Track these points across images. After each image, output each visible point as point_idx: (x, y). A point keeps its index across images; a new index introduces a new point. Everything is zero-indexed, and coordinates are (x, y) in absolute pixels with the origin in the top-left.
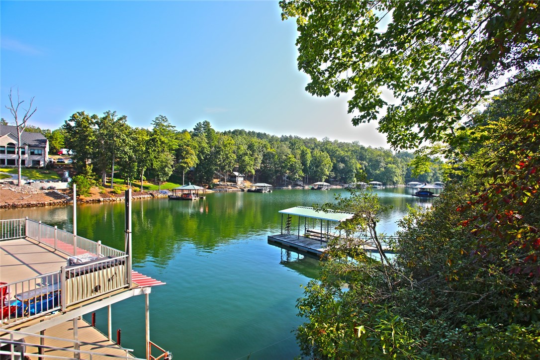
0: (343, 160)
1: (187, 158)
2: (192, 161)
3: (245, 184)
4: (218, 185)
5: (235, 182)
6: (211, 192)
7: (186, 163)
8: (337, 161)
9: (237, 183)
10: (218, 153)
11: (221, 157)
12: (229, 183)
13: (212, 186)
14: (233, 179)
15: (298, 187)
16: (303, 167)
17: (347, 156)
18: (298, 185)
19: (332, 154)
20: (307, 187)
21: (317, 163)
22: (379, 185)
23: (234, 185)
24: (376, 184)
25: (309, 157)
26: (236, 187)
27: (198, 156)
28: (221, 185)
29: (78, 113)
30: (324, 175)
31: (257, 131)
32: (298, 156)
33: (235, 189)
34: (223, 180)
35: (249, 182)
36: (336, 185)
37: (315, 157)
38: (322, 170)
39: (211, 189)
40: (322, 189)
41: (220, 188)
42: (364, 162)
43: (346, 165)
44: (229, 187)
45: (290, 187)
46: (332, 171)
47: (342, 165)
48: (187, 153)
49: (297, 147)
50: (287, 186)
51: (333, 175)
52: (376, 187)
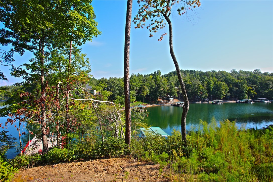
0: (236, 85)
1: (144, 91)
2: (147, 92)
3: (174, 101)
4: (160, 102)
6: (156, 106)
7: (143, 93)
8: (233, 86)
9: (169, 101)
10: (159, 87)
11: (160, 89)
12: (166, 101)
13: (156, 103)
14: (168, 99)
15: (205, 102)
16: (207, 91)
17: (240, 83)
19: (227, 81)
20: (211, 102)
21: (218, 88)
22: (266, 100)
23: (168, 102)
24: (263, 100)
25: (212, 86)
26: (169, 103)
27: (150, 90)
28: (162, 102)
30: (222, 95)
32: (205, 85)
33: (168, 104)
34: (163, 100)
35: (177, 100)
36: (232, 100)
37: (217, 85)
38: (220, 92)
39: (156, 104)
40: (218, 104)
41: (161, 103)
42: (255, 86)
43: (239, 88)
44: (165, 103)
45: (200, 102)
46: (228, 92)
47: (235, 89)
48: (144, 89)
49: (206, 80)
50: (199, 101)
51: (229, 94)
52: (263, 102)
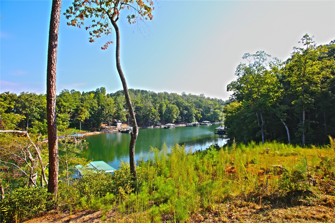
0: (186, 108)
1: (81, 114)
2: (85, 115)
3: (123, 126)
4: (104, 128)
5: (116, 125)
7: (80, 117)
8: (183, 109)
10: (103, 109)
11: (105, 112)
12: (112, 127)
13: (99, 130)
14: (115, 124)
15: (157, 127)
16: (159, 115)
17: (189, 106)
18: (157, 125)
19: (178, 104)
20: (163, 126)
21: (169, 111)
23: (115, 128)
24: (207, 122)
25: (164, 108)
26: (116, 129)
27: (90, 113)
28: (106, 128)
29: (5, 92)
30: (174, 118)
31: (141, 89)
32: (157, 108)
33: (114, 131)
34: (108, 125)
35: (126, 125)
36: (182, 124)
37: (169, 108)
38: (172, 115)
39: (99, 131)
40: (170, 128)
41: (105, 130)
42: (201, 109)
43: (189, 112)
44: (111, 129)
45: (152, 127)
46: (179, 116)
47: (185, 112)
48: (82, 111)
49: (158, 102)
50: (151, 126)
51: (180, 118)
52: (206, 125)
